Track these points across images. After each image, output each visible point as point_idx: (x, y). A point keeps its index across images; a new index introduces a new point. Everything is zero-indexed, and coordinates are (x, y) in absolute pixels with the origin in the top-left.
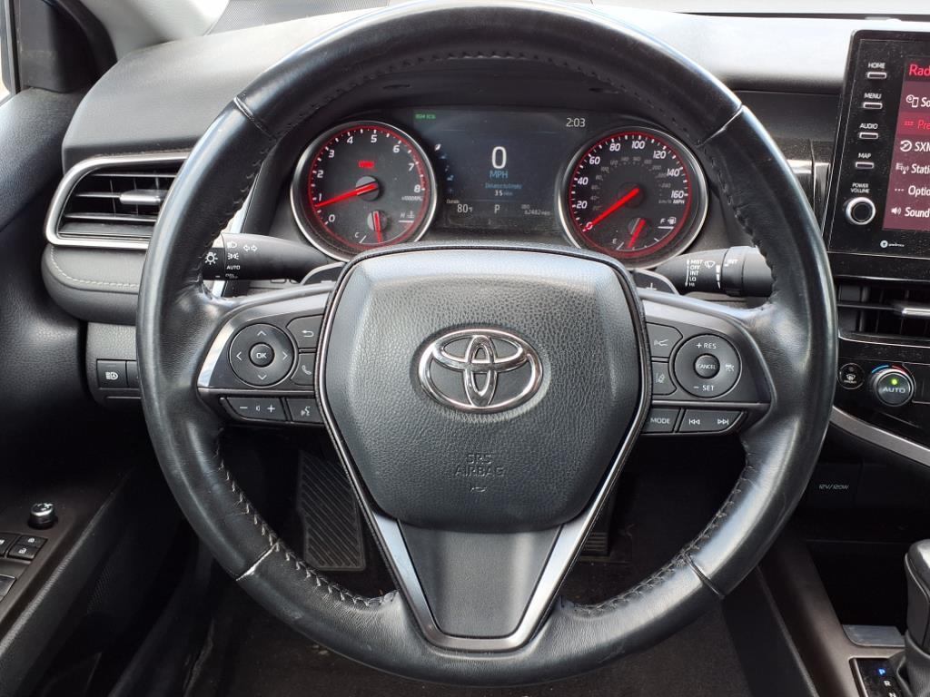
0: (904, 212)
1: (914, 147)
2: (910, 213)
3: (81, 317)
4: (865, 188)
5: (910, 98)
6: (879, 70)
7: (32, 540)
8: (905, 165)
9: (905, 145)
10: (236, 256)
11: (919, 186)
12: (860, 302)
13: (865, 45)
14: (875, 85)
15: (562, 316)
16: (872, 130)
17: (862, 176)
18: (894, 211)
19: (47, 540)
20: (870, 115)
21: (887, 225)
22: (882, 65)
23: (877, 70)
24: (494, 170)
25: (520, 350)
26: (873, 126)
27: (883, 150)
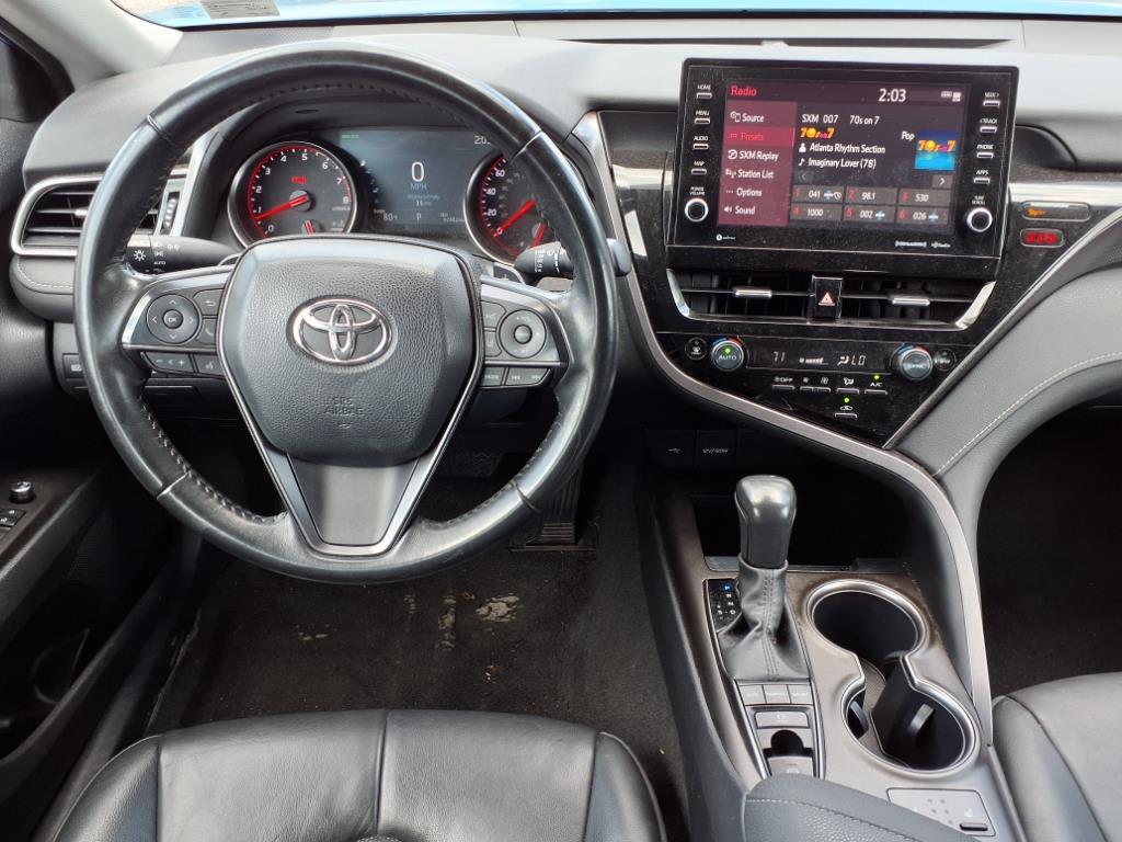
0: (734, 210)
1: (739, 155)
2: (739, 211)
3: (48, 318)
4: (701, 190)
5: (733, 114)
6: (706, 91)
7: (12, 512)
8: (733, 170)
9: (732, 154)
10: (161, 254)
11: (745, 188)
12: (711, 288)
13: (694, 71)
14: (704, 104)
15: (407, 291)
16: (703, 142)
17: (698, 180)
18: (727, 209)
19: (25, 512)
20: (702, 129)
21: (721, 222)
22: (709, 87)
23: (705, 91)
24: (414, 182)
25: (374, 317)
26: (704, 138)
27: (713, 157)
